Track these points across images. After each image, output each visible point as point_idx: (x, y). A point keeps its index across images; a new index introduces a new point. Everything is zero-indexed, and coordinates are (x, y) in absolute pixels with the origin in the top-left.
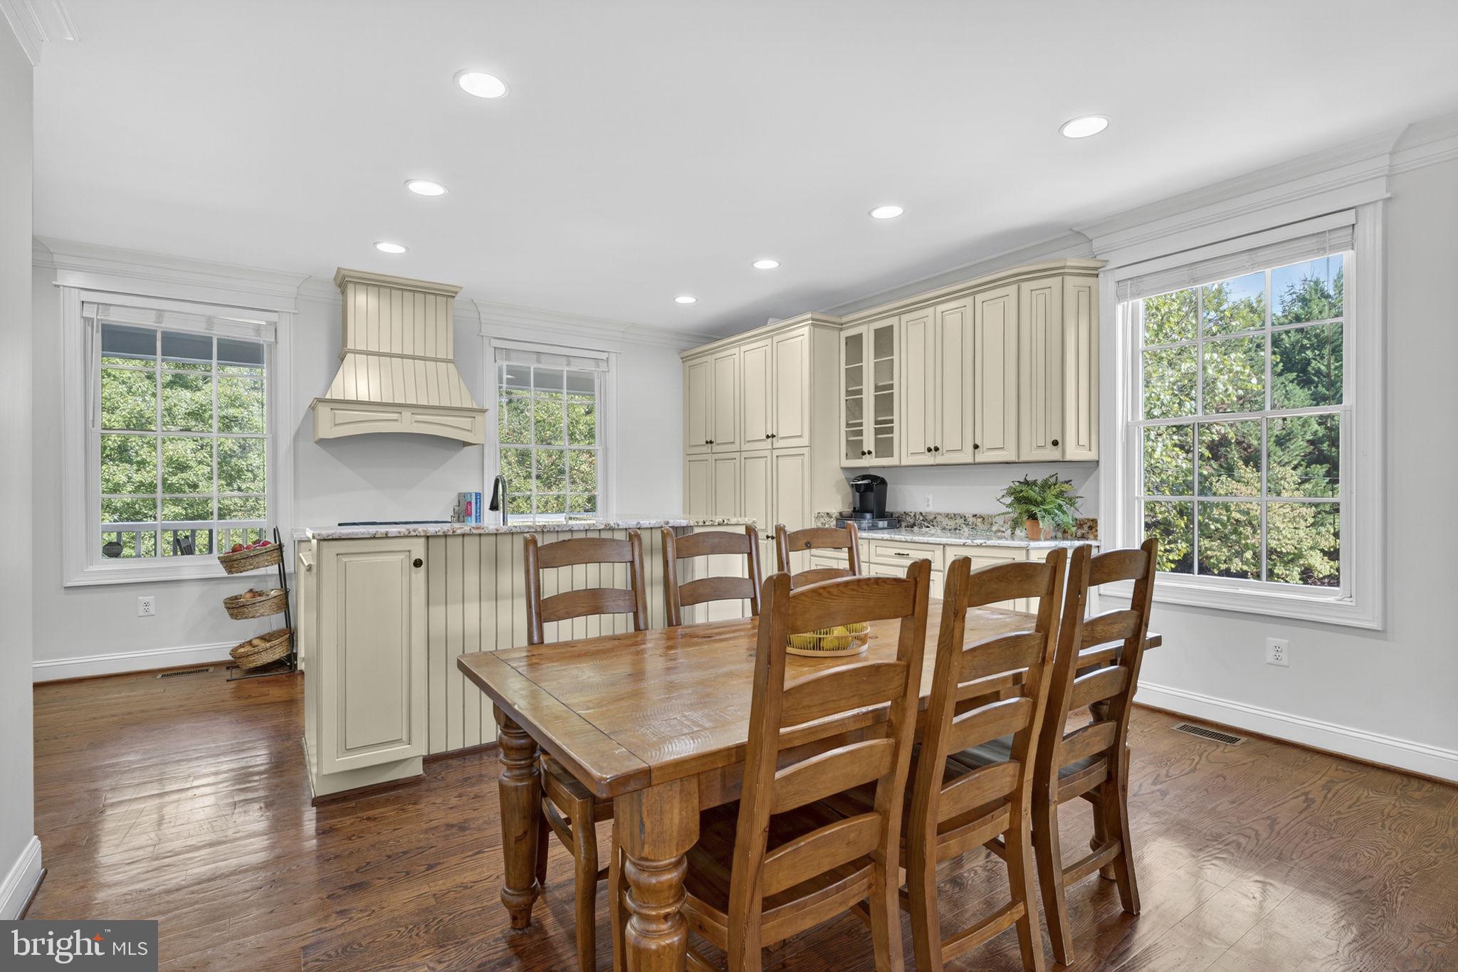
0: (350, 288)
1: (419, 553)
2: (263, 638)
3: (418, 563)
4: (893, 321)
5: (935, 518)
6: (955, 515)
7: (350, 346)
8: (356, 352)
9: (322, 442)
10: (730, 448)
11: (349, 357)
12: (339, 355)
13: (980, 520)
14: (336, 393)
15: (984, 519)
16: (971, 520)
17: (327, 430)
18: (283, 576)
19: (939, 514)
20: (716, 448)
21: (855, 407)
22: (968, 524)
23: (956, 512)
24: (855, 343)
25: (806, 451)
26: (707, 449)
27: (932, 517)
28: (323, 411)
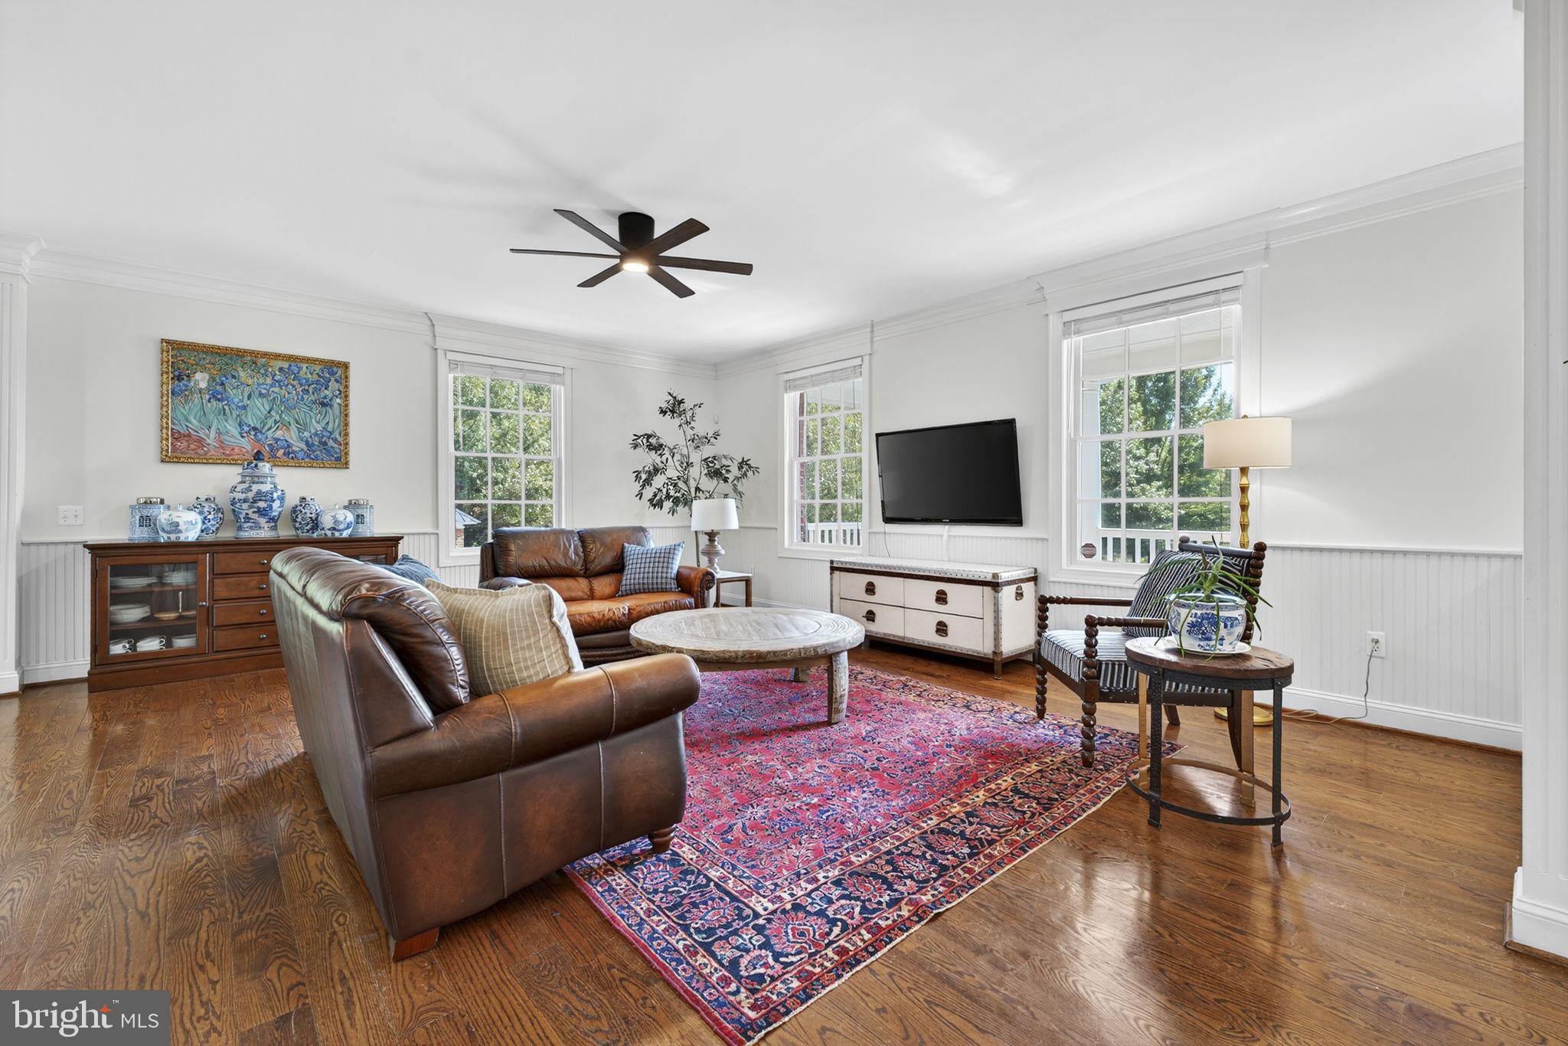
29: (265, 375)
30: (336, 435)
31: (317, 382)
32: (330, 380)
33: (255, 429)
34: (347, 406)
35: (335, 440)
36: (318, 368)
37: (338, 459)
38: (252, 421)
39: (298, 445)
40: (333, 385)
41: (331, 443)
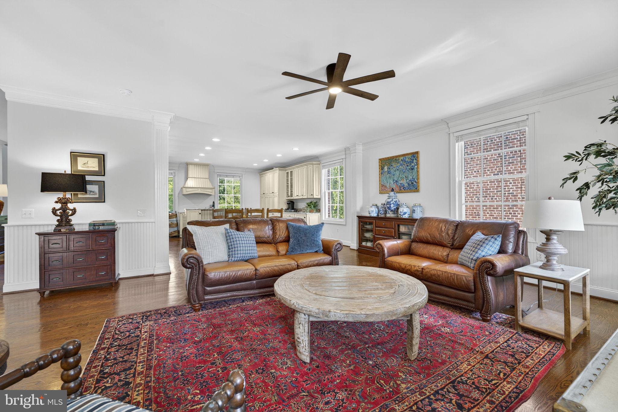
0: (189, 165)
1: (200, 212)
2: (174, 232)
3: (200, 214)
4: (293, 170)
5: (302, 209)
7: (189, 176)
8: (190, 178)
9: (184, 195)
10: (267, 195)
11: (189, 178)
12: (187, 178)
14: (186, 186)
17: (185, 193)
18: (177, 221)
20: (265, 195)
21: (288, 186)
24: (288, 173)
25: (278, 196)
26: (263, 195)
28: (184, 189)
29: (398, 163)
30: (416, 180)
31: (410, 162)
32: (413, 160)
33: (396, 181)
34: (418, 168)
35: (415, 182)
36: (410, 156)
37: (416, 189)
38: (396, 179)
39: (406, 185)
40: (415, 161)
41: (414, 183)
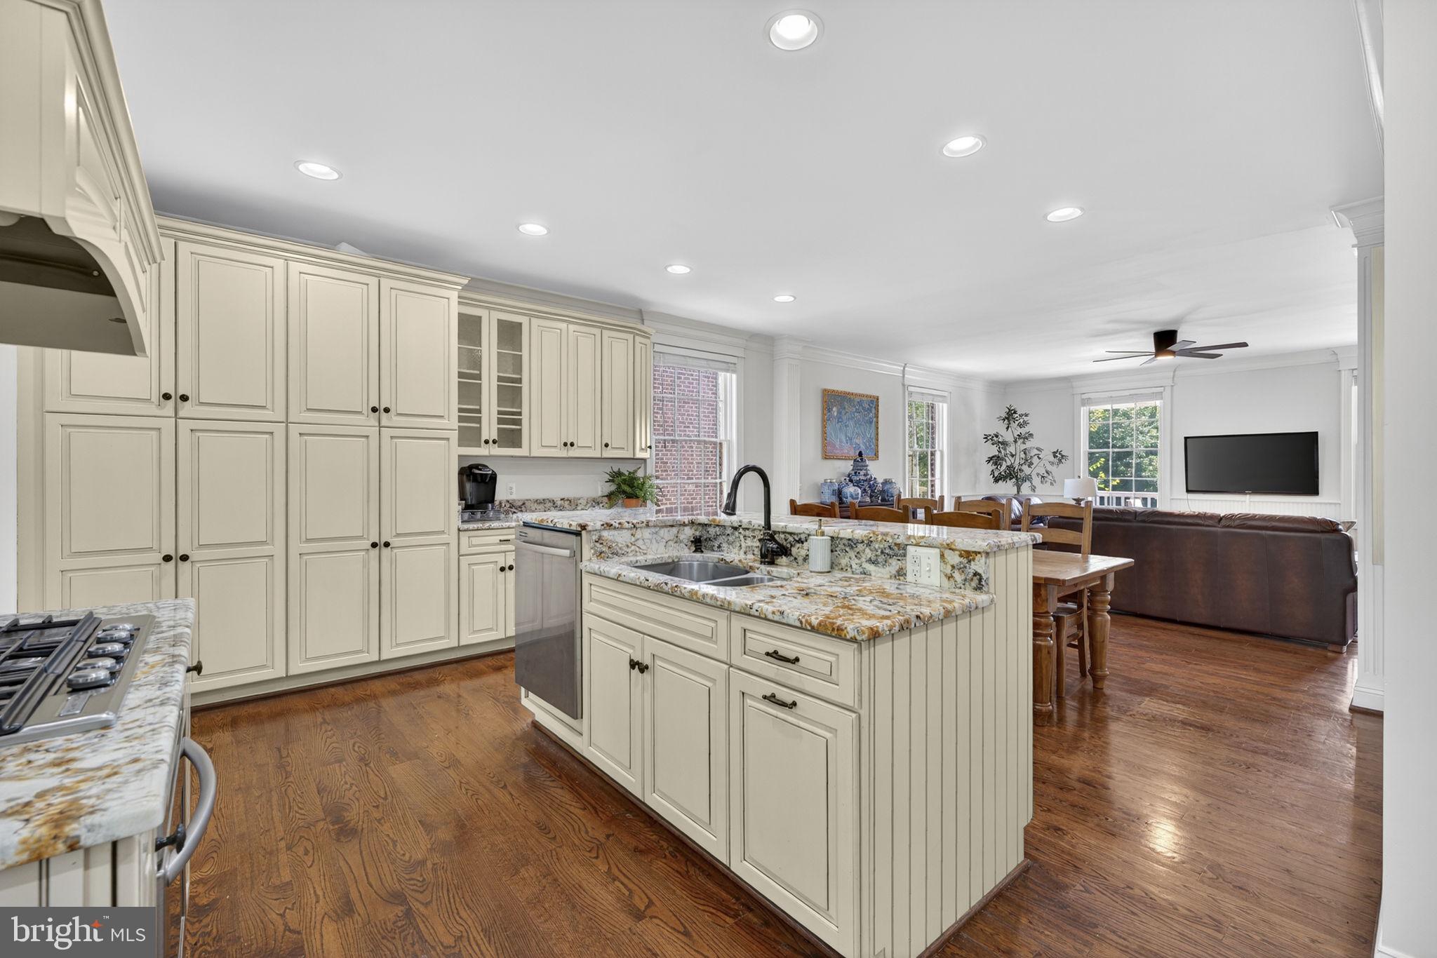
4: (523, 320)
5: (524, 504)
6: (544, 500)
13: (567, 503)
15: (570, 501)
16: (559, 503)
19: (527, 500)
22: (556, 507)
23: (544, 497)
24: (470, 323)
27: (520, 504)
29: (853, 406)
30: (874, 440)
31: (869, 409)
32: (872, 407)
33: (850, 438)
34: (878, 422)
35: (874, 443)
36: (869, 401)
37: (875, 455)
38: (849, 434)
40: (873, 410)
41: (872, 445)
